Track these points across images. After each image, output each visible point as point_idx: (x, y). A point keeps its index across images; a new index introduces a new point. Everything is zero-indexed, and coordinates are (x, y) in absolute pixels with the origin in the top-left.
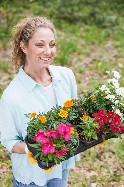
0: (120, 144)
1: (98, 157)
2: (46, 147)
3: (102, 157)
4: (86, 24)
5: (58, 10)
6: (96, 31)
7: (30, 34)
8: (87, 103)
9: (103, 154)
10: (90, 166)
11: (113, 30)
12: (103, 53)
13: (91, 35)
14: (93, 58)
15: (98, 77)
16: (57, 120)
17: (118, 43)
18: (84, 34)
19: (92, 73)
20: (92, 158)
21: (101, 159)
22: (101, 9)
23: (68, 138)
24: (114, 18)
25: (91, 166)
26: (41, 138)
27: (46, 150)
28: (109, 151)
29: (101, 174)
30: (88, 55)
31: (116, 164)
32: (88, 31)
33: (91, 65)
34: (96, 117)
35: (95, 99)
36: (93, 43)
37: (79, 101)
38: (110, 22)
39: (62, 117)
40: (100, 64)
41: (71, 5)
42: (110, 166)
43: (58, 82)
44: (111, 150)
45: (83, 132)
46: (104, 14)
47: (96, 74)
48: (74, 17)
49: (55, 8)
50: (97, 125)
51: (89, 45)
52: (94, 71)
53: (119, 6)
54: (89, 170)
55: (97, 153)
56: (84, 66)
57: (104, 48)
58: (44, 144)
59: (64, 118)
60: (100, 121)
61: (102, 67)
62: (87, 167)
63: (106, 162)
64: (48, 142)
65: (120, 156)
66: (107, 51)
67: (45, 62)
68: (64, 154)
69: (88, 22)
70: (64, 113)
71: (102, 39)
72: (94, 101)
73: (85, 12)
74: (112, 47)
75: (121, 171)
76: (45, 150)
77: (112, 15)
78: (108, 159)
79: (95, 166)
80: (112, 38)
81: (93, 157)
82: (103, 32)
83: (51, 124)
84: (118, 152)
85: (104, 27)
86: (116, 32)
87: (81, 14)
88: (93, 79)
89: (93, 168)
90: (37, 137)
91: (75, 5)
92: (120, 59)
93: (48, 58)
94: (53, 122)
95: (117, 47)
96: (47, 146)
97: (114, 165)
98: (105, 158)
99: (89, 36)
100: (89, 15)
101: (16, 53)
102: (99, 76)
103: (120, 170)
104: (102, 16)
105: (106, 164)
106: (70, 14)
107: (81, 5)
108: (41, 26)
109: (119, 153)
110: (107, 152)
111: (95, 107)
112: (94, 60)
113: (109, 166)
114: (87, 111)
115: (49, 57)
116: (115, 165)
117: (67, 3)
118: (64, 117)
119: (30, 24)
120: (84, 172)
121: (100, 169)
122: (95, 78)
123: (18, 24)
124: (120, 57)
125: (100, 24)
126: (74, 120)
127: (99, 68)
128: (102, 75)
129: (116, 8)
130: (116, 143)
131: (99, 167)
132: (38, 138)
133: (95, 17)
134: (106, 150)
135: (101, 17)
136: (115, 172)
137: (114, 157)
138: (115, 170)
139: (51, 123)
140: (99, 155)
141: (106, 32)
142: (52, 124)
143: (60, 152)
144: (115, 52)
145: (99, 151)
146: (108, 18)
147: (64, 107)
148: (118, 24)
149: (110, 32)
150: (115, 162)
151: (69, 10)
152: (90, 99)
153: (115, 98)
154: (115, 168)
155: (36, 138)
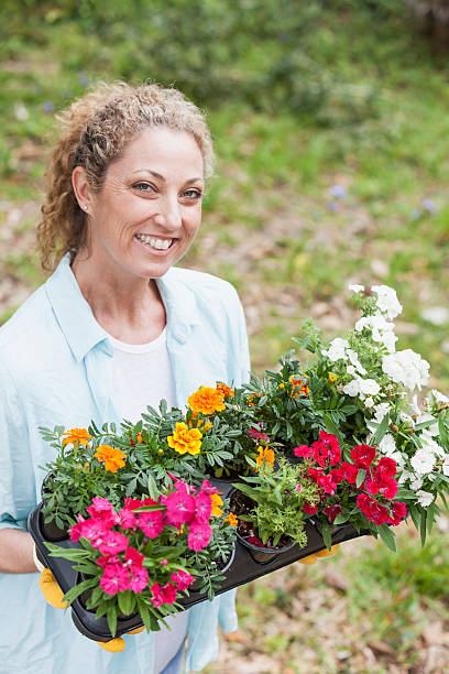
0: (367, 559)
1: (282, 604)
2: (116, 570)
3: (298, 605)
4: (258, 109)
5: (152, 53)
6: (293, 139)
7: (115, 143)
8: (276, 404)
9: (302, 595)
10: (250, 636)
11: (355, 137)
12: (315, 220)
13: (275, 153)
14: (279, 237)
15: (294, 309)
16: (161, 463)
17: (372, 186)
18: (247, 148)
19: (272, 292)
20: (259, 608)
21: (294, 613)
22: (313, 58)
23: (200, 538)
24: (360, 90)
25: (254, 637)
26: (100, 533)
27: (115, 581)
28: (326, 582)
29: (290, 666)
30: (259, 226)
31: (347, 630)
32: (261, 135)
33: (270, 264)
34: (308, 463)
35: (309, 391)
36: (280, 183)
37: (247, 391)
38: (347, 106)
39: (182, 452)
40: (301, 261)
41: (204, 39)
42: (326, 637)
43: (189, 328)
44: (330, 581)
45: (255, 514)
46: (326, 76)
47: (287, 298)
48: (210, 83)
49: (141, 47)
50: (310, 494)
51: (266, 188)
52: (280, 285)
53: (383, 50)
54: (247, 653)
55: (278, 590)
56: (244, 265)
57: (319, 201)
58: (108, 558)
59: (188, 458)
60: (322, 480)
61: (308, 271)
62: (238, 641)
63: (311, 624)
64: (124, 548)
65: (363, 602)
66: (331, 212)
67: (155, 256)
68: (180, 596)
69: (265, 102)
70: (187, 436)
71: (313, 167)
72: (304, 397)
73: (253, 66)
74: (350, 199)
75: (366, 659)
76: (111, 578)
77: (353, 80)
78: (318, 614)
79: (269, 638)
80: (352, 166)
81: (263, 605)
82: (319, 143)
83: (137, 476)
84: (357, 587)
85: (324, 125)
86: (367, 144)
87: (239, 73)
88: (274, 315)
89: (264, 644)
90: (84, 528)
91: (218, 38)
92: (379, 246)
93: (167, 243)
94: (144, 466)
95: (368, 199)
96: (120, 565)
97: (340, 636)
98: (307, 609)
99: (265, 155)
100: (267, 77)
101: (53, 209)
102: (297, 304)
103: (362, 653)
104: (317, 84)
105: (311, 633)
106: (197, 71)
107: (242, 41)
108: (159, 121)
109: (361, 592)
110: (315, 586)
111: (303, 421)
112: (282, 245)
113: (320, 639)
114: (274, 432)
115: (174, 240)
116: (345, 637)
117: (187, 31)
118: (187, 453)
119: (120, 107)
120: (227, 661)
121: (287, 649)
122: (281, 310)
123: (77, 104)
124: (379, 237)
125: (308, 111)
126: (221, 464)
127: (299, 274)
128: (310, 301)
129: (370, 53)
130: (352, 555)
131: (283, 643)
132: (86, 532)
133: (289, 86)
134: (313, 579)
135: (314, 88)
136: (344, 661)
137: (339, 604)
138: (343, 655)
139: (137, 471)
140: (287, 599)
141: (331, 143)
142: (141, 476)
143: (164, 590)
144: (362, 219)
145: (286, 581)
146: (338, 92)
147: (190, 412)
148: (373, 115)
149: (346, 143)
150: (346, 623)
151: (194, 56)
152: (289, 387)
153: (381, 392)
154: (344, 648)
155: (80, 529)
